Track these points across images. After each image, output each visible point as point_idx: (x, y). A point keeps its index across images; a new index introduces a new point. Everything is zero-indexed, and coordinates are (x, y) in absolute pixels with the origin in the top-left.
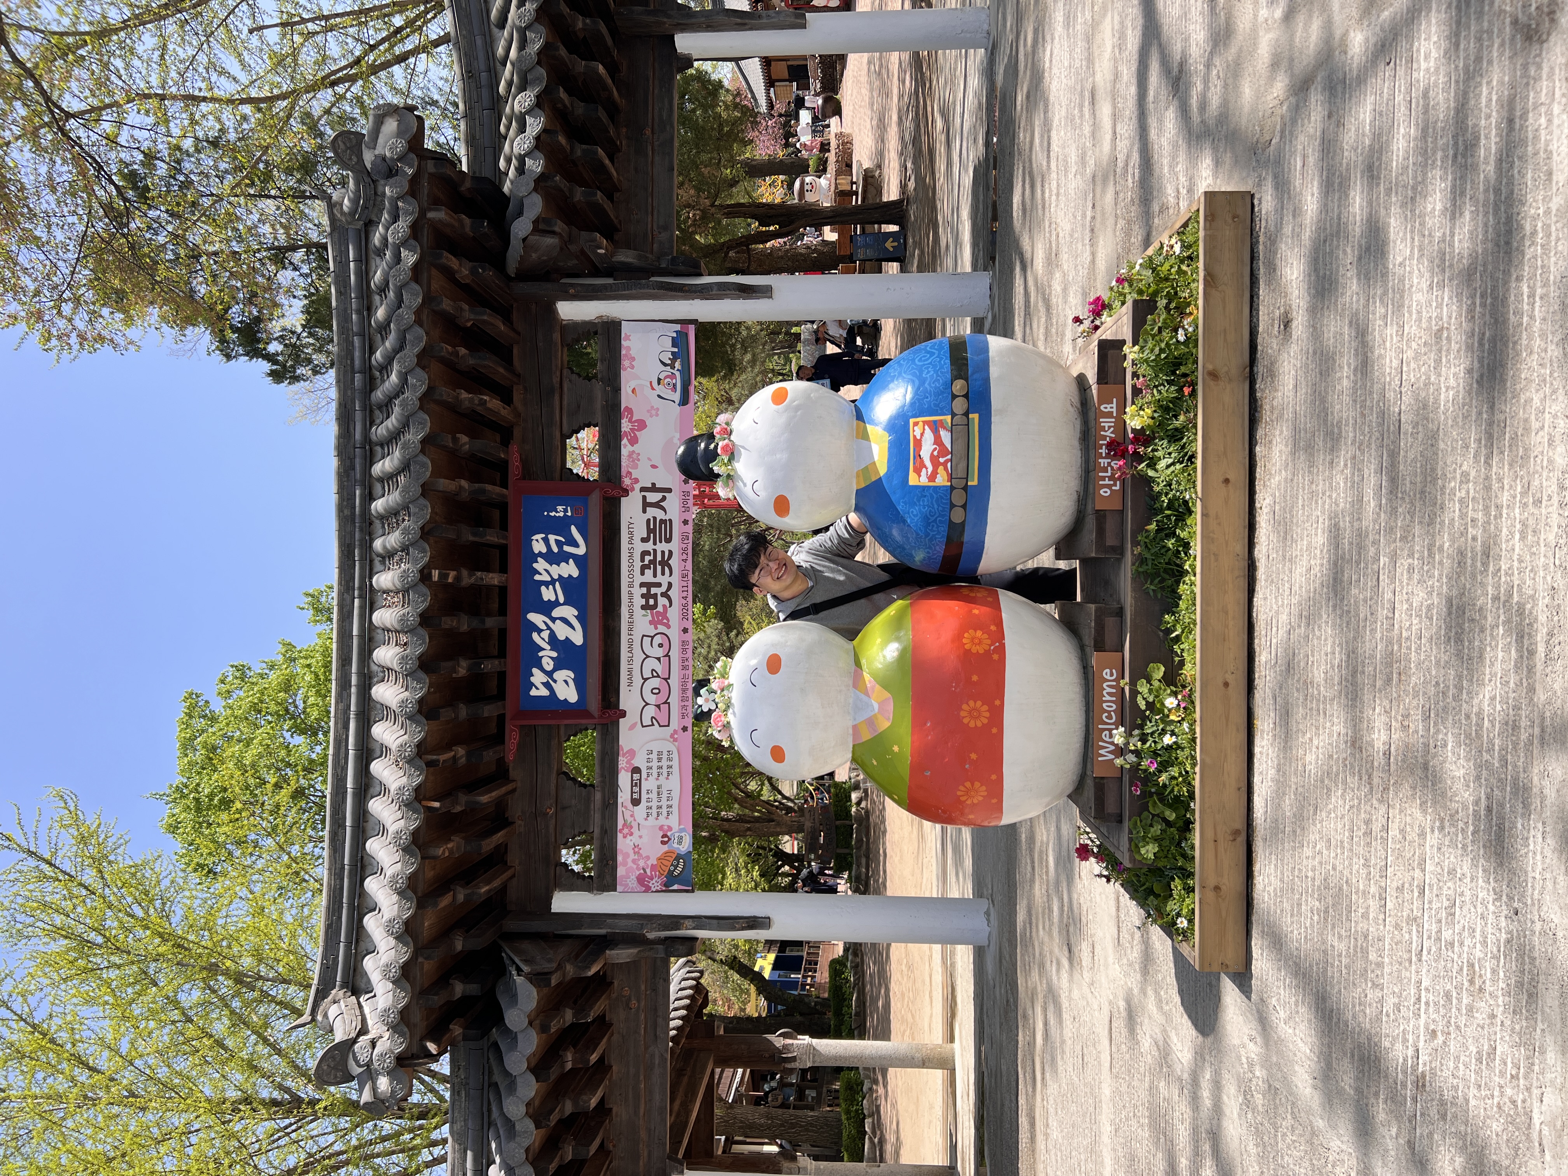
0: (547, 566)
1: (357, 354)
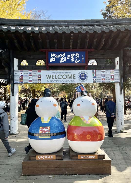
0: (73, 56)
1: (109, 23)
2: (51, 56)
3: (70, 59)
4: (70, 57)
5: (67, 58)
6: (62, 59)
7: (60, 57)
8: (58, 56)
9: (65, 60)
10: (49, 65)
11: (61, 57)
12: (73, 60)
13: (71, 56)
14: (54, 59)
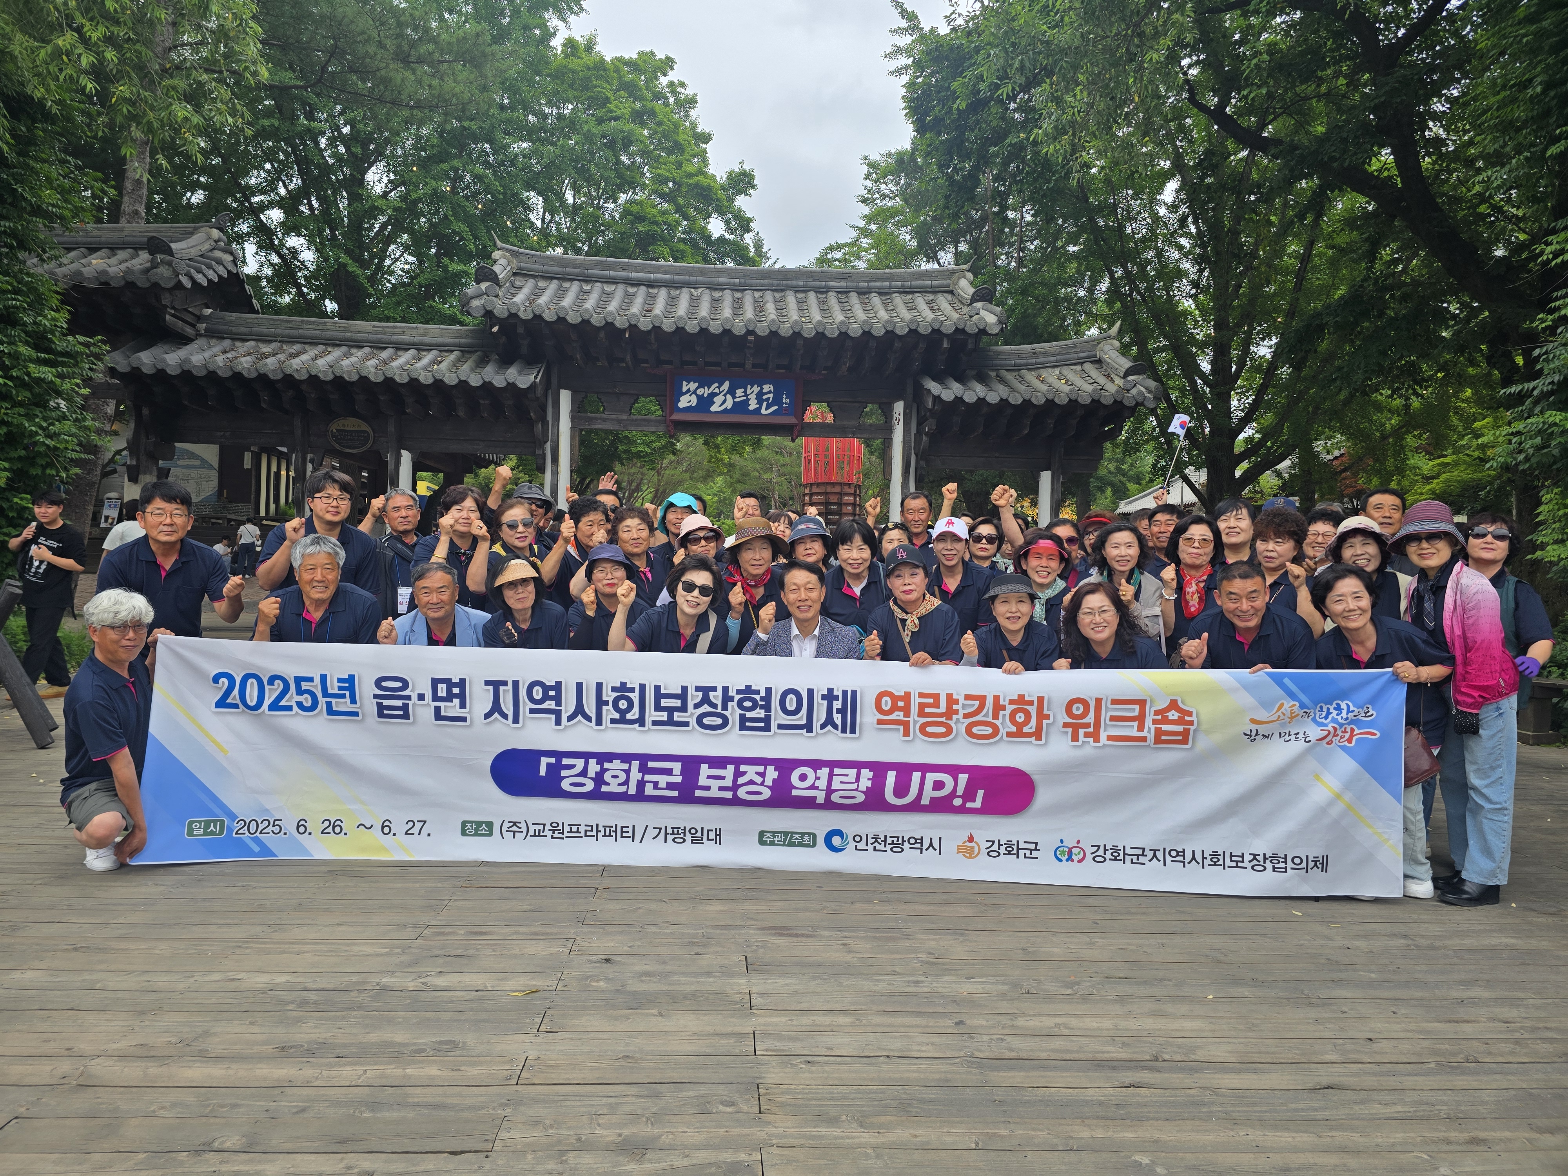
0: (755, 392)
2: (684, 389)
3: (746, 403)
4: (746, 395)
5: (734, 397)
6: (718, 400)
7: (714, 395)
8: (705, 392)
9: (729, 404)
10: (676, 417)
11: (716, 394)
12: (753, 405)
13: (749, 392)
14: (694, 399)
